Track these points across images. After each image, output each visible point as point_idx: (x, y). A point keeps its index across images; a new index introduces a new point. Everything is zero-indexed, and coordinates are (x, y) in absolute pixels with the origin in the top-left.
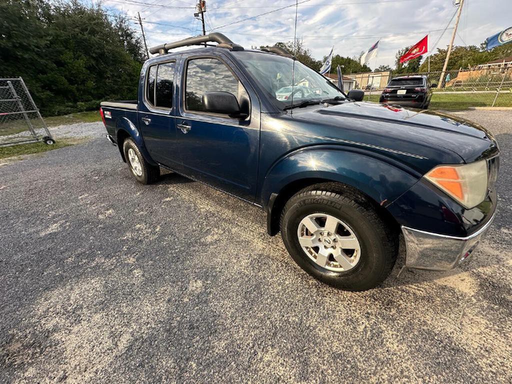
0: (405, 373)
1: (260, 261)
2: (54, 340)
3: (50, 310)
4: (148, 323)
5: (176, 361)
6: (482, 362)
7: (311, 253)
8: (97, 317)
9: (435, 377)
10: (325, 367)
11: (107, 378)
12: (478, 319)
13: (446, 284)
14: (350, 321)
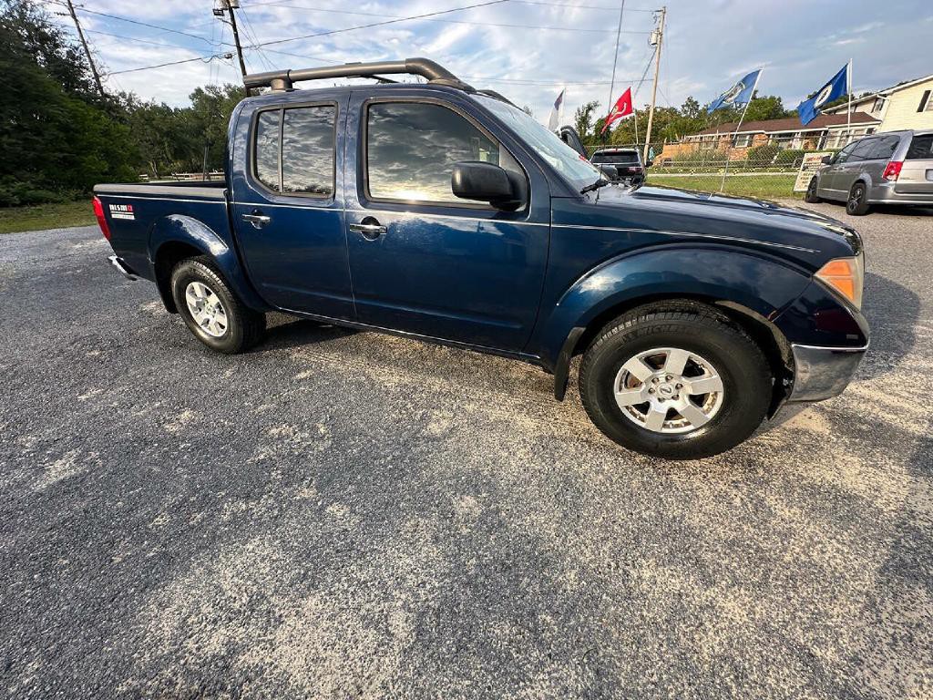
0: (816, 539)
1: (545, 446)
2: (249, 667)
3: (190, 621)
4: (424, 583)
5: (517, 622)
6: (879, 503)
7: (635, 415)
8: (311, 603)
9: (845, 533)
10: (727, 561)
11: (412, 687)
12: (848, 458)
13: (795, 426)
14: (719, 497)
